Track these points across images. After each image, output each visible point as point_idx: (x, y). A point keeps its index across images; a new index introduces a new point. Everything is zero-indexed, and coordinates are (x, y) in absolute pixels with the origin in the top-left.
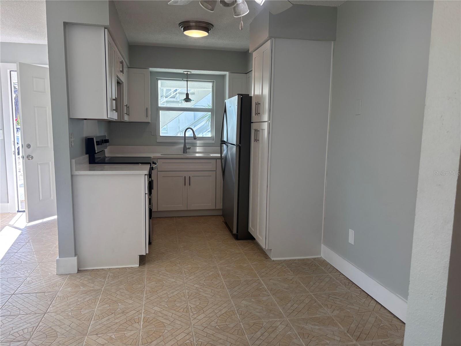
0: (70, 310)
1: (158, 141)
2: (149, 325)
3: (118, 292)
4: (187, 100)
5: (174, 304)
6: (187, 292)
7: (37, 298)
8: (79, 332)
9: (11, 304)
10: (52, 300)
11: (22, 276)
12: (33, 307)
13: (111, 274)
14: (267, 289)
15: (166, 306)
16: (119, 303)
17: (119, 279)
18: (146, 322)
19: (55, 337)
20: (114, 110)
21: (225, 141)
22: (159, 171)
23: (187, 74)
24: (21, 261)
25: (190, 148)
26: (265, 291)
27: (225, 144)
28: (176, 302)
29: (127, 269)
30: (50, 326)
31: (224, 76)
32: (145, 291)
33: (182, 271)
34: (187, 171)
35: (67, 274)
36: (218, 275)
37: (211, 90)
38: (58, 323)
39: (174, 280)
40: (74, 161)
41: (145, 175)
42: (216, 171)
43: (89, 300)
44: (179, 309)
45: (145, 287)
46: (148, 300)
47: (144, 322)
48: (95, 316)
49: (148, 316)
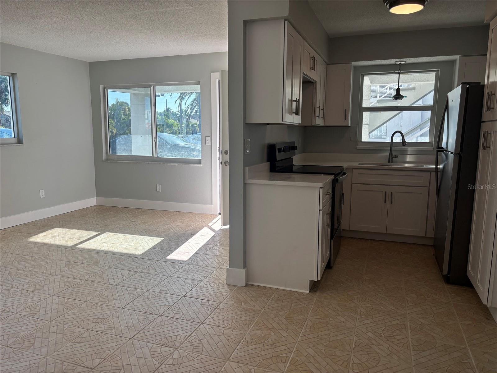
0: (224, 326)
1: (358, 147)
2: (295, 370)
3: (276, 319)
4: (397, 97)
5: (333, 352)
6: (355, 339)
7: (201, 305)
8: (223, 353)
9: (178, 305)
10: (212, 311)
11: (198, 279)
12: (194, 314)
13: (276, 296)
14: (476, 367)
15: (323, 351)
16: (272, 333)
17: (282, 304)
18: (293, 365)
19: (199, 353)
20: (294, 113)
21: (443, 148)
22: (353, 183)
23: (400, 64)
24: (203, 263)
25: (397, 156)
26: (472, 369)
27: (443, 152)
28: (337, 349)
29: (295, 293)
30: (200, 339)
31: (453, 62)
32: (305, 325)
33: (357, 310)
34: (389, 185)
35: (235, 286)
36: (405, 327)
37: (434, 82)
38: (208, 338)
39: (343, 320)
40: (247, 168)
41: (321, 188)
42: (429, 187)
43: (245, 320)
44: (338, 360)
45: (307, 321)
46: (305, 338)
47: (291, 364)
48: (244, 340)
49: (297, 358)
